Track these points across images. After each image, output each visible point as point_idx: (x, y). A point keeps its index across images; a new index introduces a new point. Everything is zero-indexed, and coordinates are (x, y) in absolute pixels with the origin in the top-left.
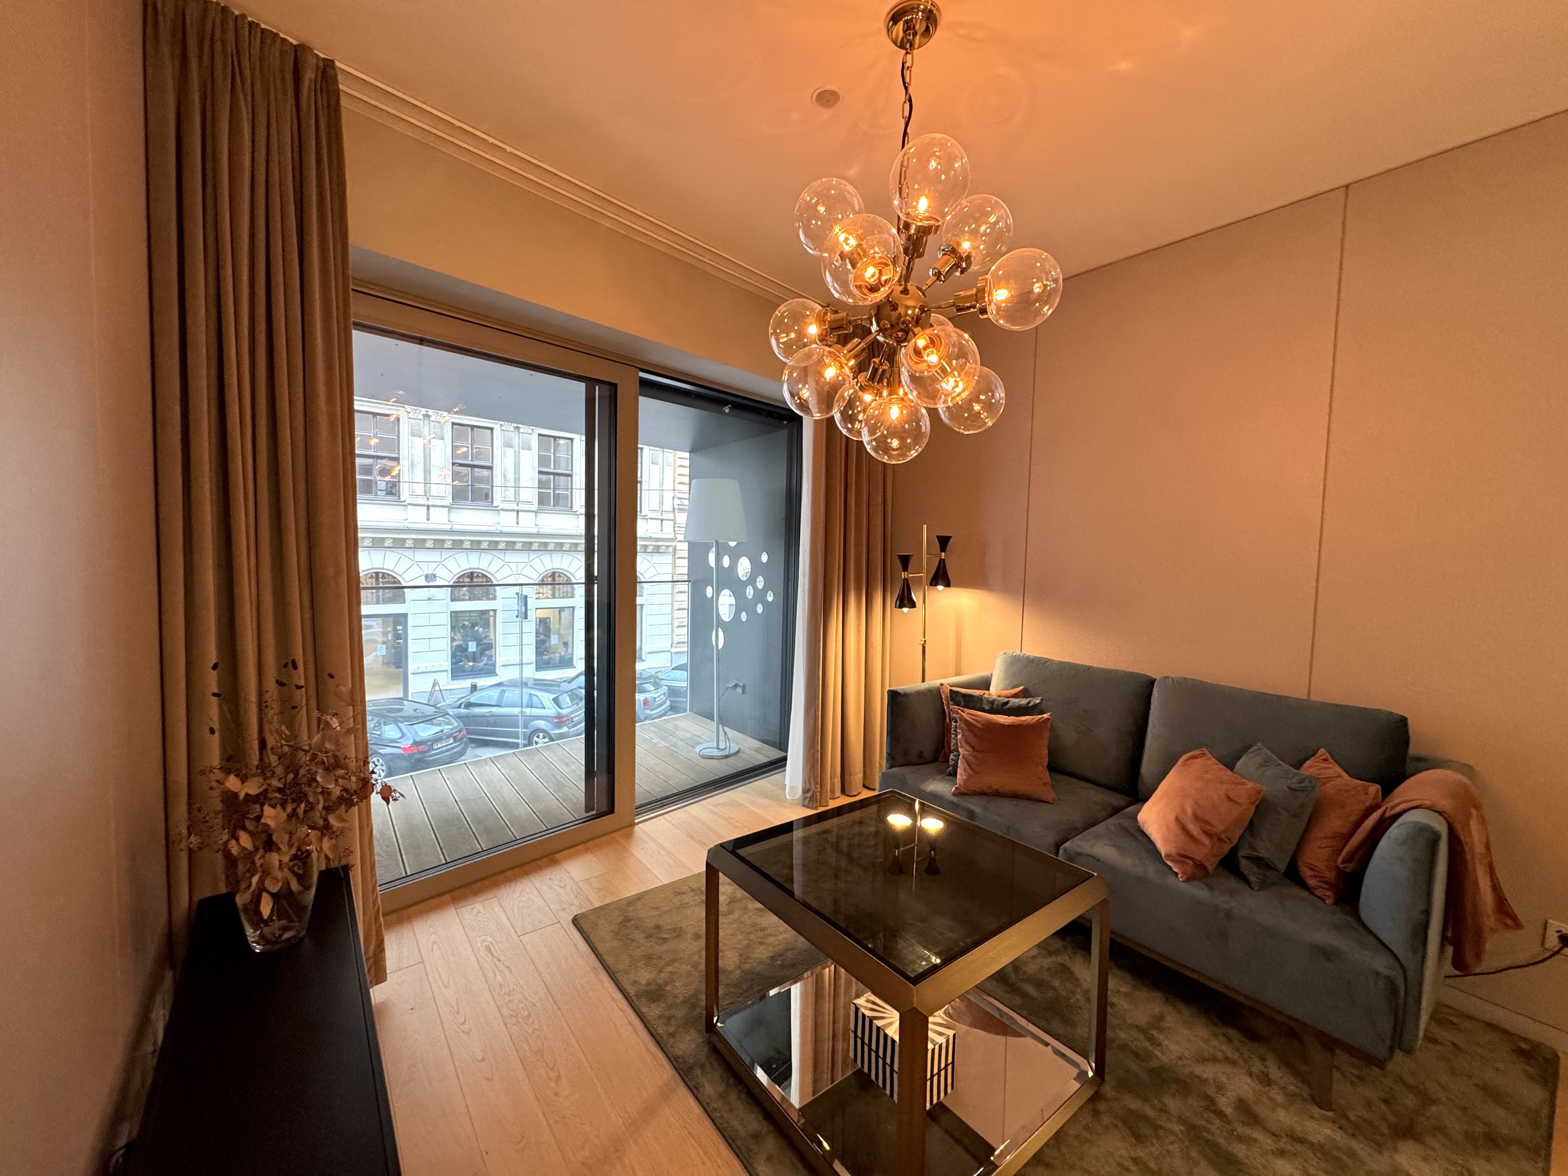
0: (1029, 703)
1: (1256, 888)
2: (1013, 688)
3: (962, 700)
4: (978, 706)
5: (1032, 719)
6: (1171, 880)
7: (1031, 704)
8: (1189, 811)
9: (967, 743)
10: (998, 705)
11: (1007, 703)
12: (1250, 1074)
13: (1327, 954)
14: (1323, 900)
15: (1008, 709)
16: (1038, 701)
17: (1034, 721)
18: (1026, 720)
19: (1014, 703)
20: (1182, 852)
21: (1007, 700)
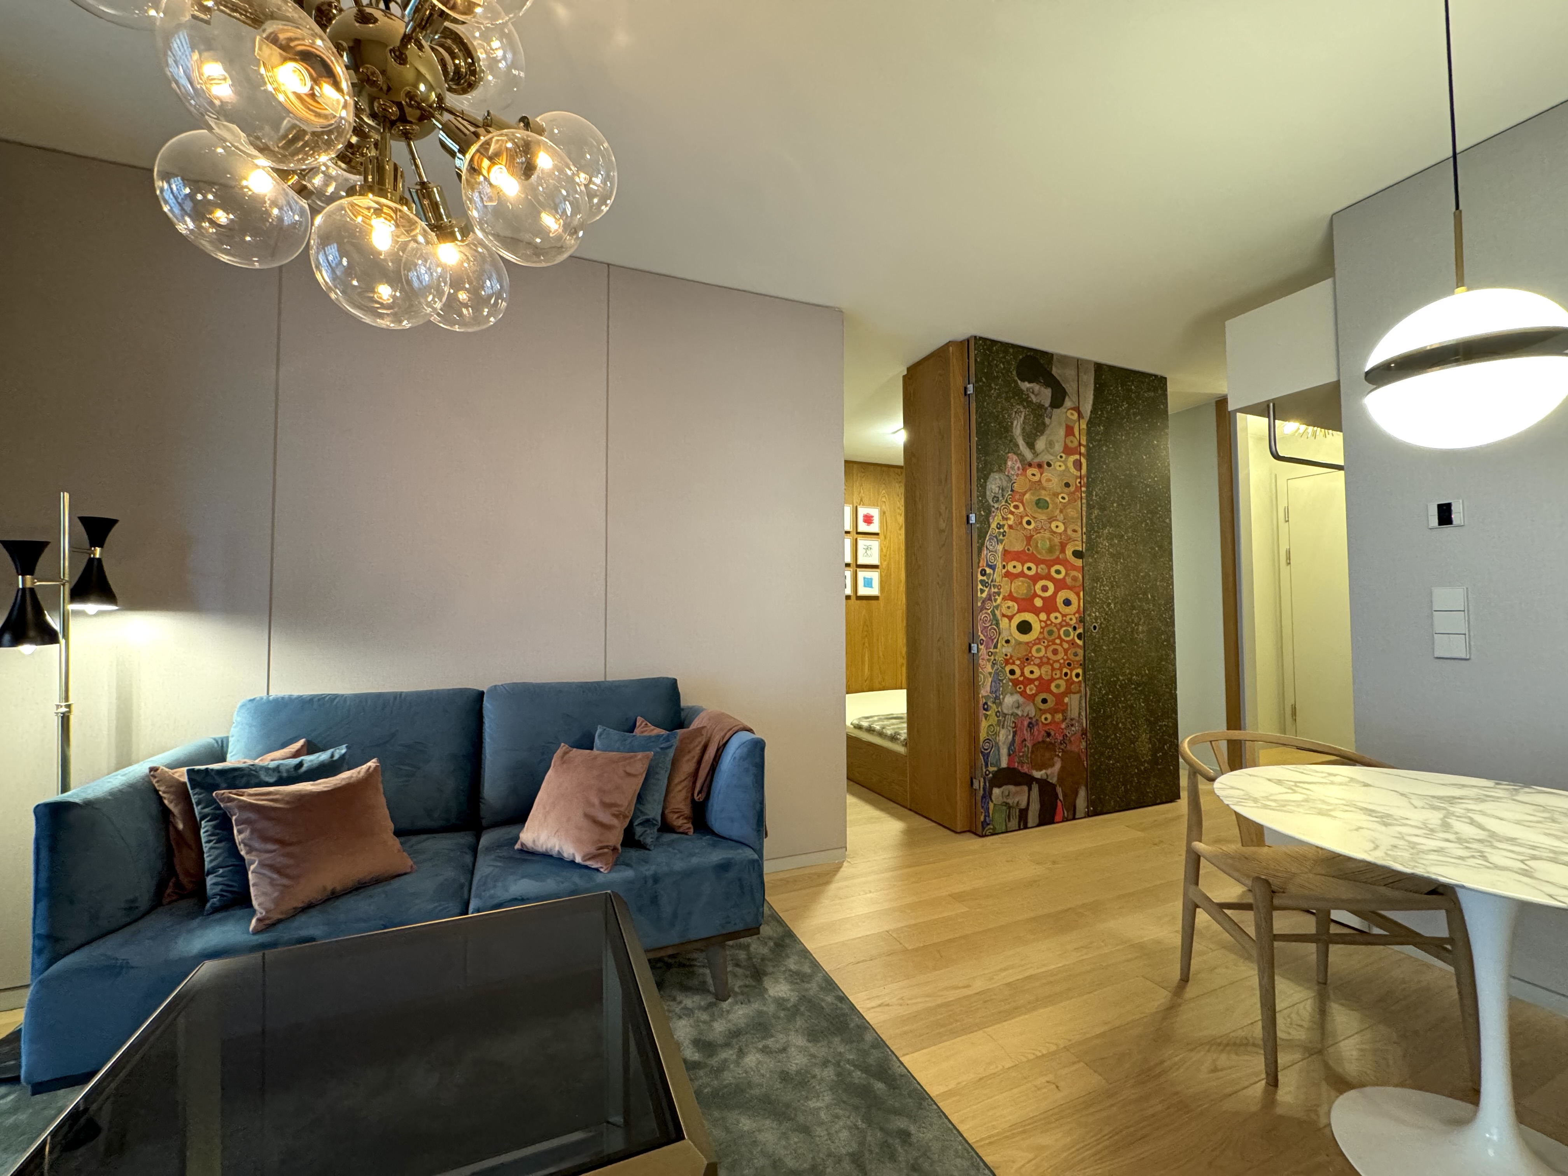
0: (332, 756)
1: (652, 848)
2: (284, 745)
3: (218, 780)
4: (254, 781)
5: (359, 773)
6: (600, 878)
7: (336, 757)
8: (596, 801)
9: (265, 839)
10: (288, 771)
11: (301, 764)
12: (680, 1017)
13: (724, 867)
14: (686, 834)
15: (306, 772)
16: (344, 751)
17: (362, 774)
18: (352, 777)
19: (311, 761)
20: (600, 845)
21: (296, 761)
